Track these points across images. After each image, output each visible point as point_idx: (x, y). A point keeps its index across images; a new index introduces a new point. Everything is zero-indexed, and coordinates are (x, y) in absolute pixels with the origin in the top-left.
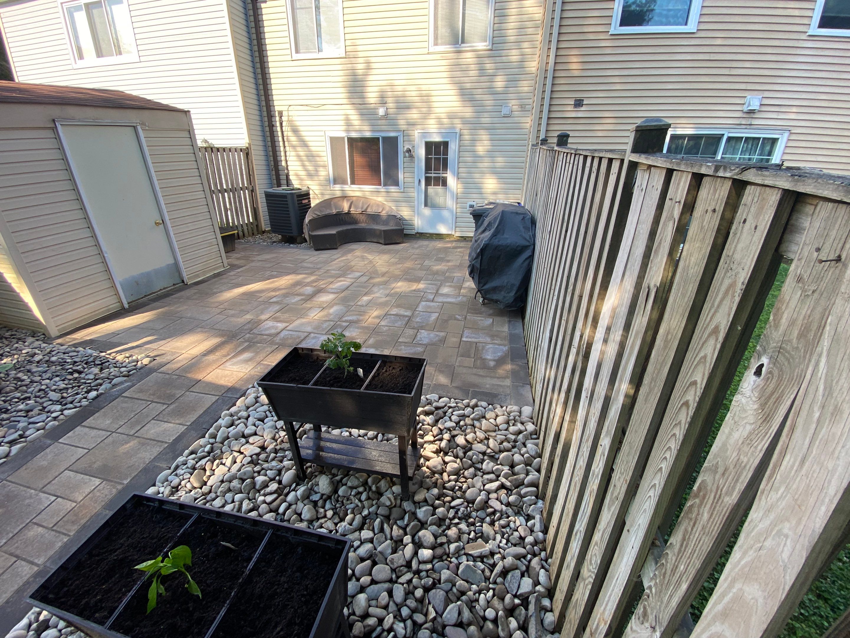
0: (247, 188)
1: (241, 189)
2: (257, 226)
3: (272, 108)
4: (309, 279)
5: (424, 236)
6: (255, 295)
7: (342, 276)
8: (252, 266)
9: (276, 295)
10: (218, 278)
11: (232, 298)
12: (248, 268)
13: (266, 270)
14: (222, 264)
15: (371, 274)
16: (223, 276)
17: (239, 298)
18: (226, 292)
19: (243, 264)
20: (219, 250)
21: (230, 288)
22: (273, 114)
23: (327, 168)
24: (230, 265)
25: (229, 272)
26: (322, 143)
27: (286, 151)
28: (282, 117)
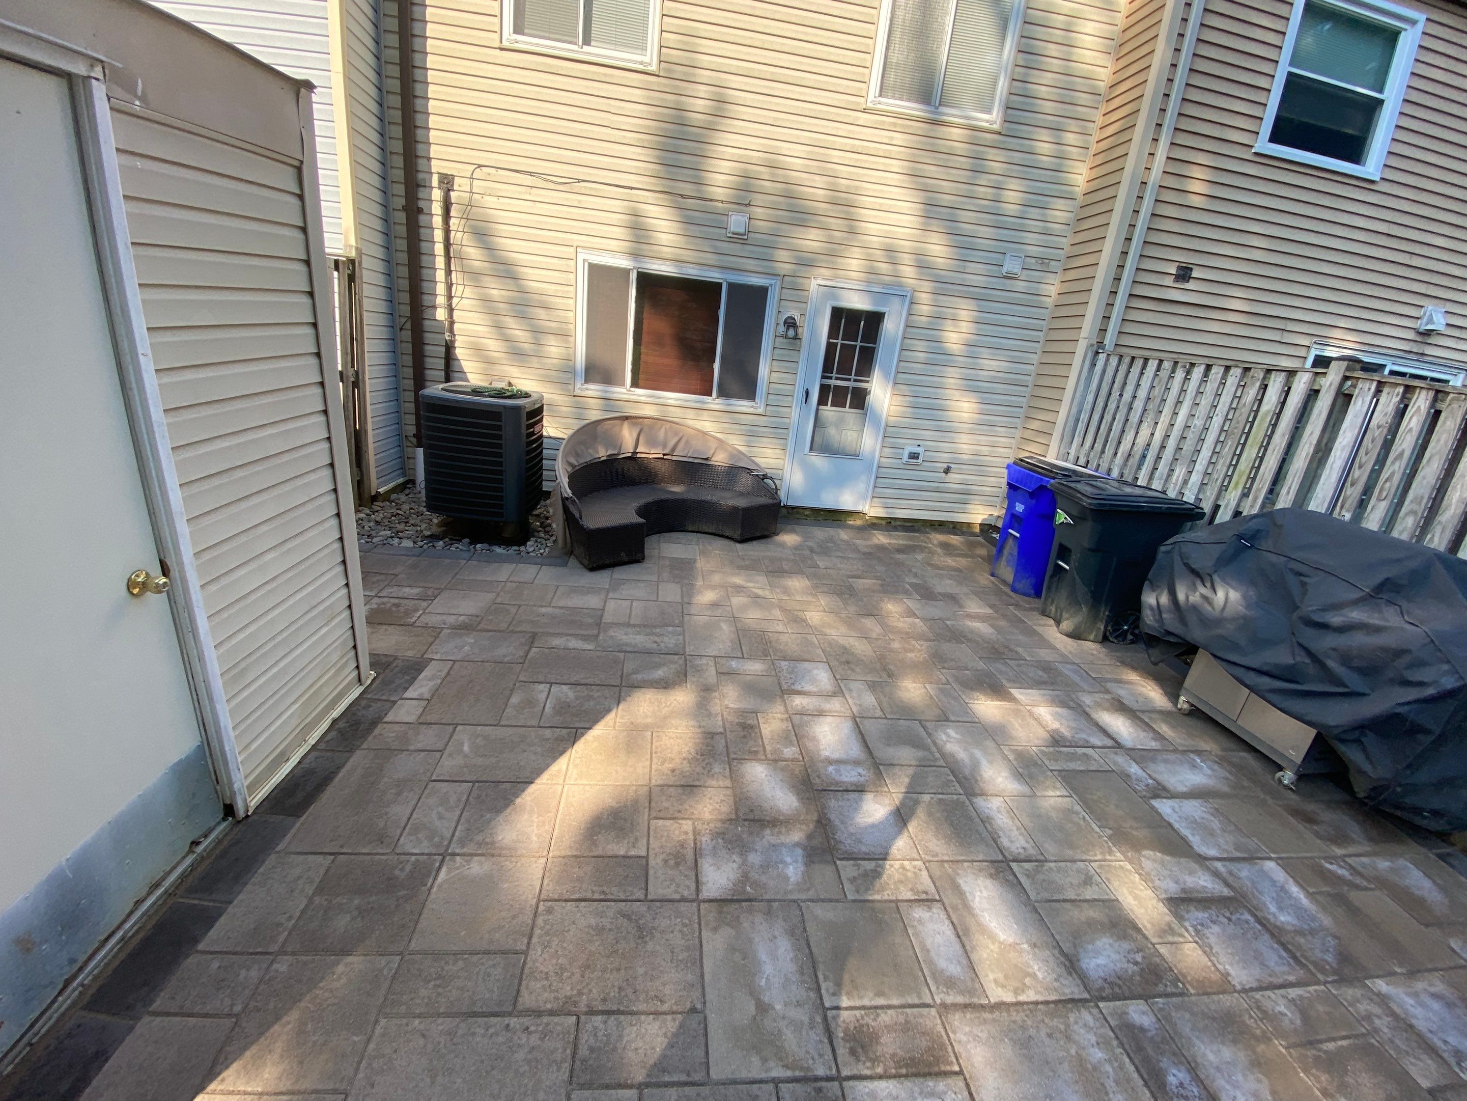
0: (342, 376)
2: (360, 483)
3: (421, 163)
4: (709, 715)
5: (798, 513)
6: (610, 853)
7: (785, 687)
8: (454, 661)
9: (691, 836)
10: (365, 746)
11: (535, 901)
12: (448, 673)
13: (522, 678)
14: (356, 673)
15: (853, 670)
16: (377, 731)
17: (566, 897)
18: (472, 855)
19: (410, 653)
20: (352, 627)
21: (465, 814)
22: (424, 180)
23: (572, 339)
24: (373, 666)
25: (388, 701)
26: (564, 275)
27: (452, 284)
28: (452, 193)
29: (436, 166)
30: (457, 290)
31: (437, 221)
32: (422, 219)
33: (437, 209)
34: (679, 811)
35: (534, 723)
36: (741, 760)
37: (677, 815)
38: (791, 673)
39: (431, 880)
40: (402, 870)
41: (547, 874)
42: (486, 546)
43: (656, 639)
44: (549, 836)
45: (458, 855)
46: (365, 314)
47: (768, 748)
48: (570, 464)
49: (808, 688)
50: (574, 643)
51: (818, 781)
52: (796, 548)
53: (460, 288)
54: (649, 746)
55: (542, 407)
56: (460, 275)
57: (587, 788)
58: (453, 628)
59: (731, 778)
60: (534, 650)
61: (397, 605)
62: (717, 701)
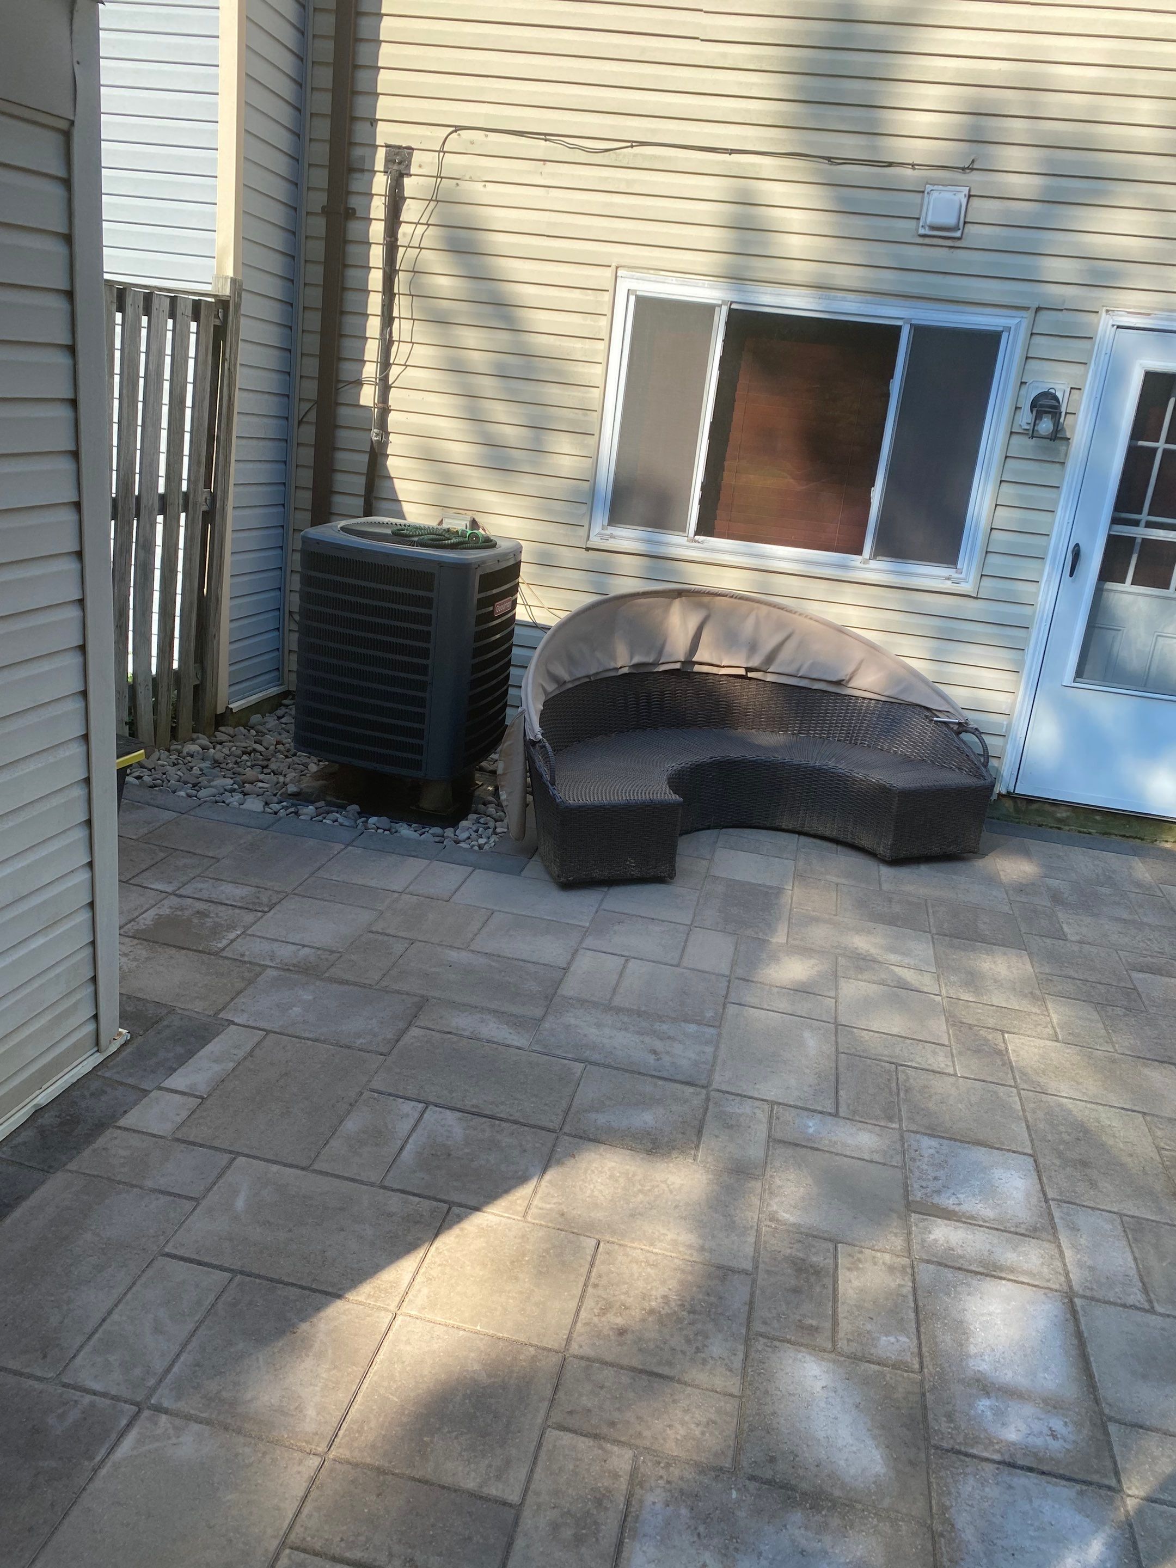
0: (187, 502)
1: (164, 505)
2: (198, 690)
3: (360, 129)
4: (731, 1226)
5: (1039, 812)
6: (447, 1480)
7: (918, 1195)
8: (268, 1032)
9: (623, 1484)
10: (72, 1166)
11: (275, 1543)
12: (251, 1054)
13: (375, 1084)
14: (91, 1027)
15: (1093, 1184)
16: (100, 1142)
17: (336, 1550)
18: (189, 1418)
19: (198, 1006)
20: (93, 943)
21: (201, 1332)
22: (363, 158)
23: (592, 441)
24: (125, 1018)
25: (133, 1087)
26: (589, 320)
27: (391, 342)
28: (406, 180)
29: (385, 134)
30: (399, 353)
31: (377, 230)
32: (354, 227)
33: (378, 208)
34: (613, 1424)
35: (374, 1177)
36: (774, 1340)
37: (605, 1430)
38: (940, 1166)
39: (103, 1452)
40: (62, 1417)
41: (314, 1494)
42: (384, 821)
43: (659, 1045)
44: (339, 1414)
45: (166, 1411)
46: (237, 394)
47: (845, 1326)
48: (555, 678)
49: (972, 1205)
50: (494, 1030)
51: (944, 1426)
52: (1021, 889)
53: (405, 348)
54: (584, 1271)
55: (517, 565)
56: (406, 325)
57: (440, 1330)
58: (286, 968)
59: (744, 1375)
60: (414, 1031)
61: (202, 914)
62: (756, 1201)
